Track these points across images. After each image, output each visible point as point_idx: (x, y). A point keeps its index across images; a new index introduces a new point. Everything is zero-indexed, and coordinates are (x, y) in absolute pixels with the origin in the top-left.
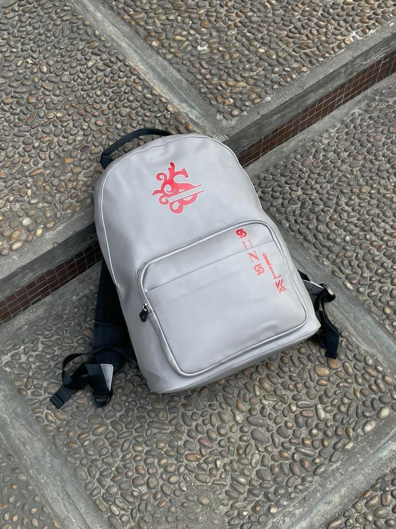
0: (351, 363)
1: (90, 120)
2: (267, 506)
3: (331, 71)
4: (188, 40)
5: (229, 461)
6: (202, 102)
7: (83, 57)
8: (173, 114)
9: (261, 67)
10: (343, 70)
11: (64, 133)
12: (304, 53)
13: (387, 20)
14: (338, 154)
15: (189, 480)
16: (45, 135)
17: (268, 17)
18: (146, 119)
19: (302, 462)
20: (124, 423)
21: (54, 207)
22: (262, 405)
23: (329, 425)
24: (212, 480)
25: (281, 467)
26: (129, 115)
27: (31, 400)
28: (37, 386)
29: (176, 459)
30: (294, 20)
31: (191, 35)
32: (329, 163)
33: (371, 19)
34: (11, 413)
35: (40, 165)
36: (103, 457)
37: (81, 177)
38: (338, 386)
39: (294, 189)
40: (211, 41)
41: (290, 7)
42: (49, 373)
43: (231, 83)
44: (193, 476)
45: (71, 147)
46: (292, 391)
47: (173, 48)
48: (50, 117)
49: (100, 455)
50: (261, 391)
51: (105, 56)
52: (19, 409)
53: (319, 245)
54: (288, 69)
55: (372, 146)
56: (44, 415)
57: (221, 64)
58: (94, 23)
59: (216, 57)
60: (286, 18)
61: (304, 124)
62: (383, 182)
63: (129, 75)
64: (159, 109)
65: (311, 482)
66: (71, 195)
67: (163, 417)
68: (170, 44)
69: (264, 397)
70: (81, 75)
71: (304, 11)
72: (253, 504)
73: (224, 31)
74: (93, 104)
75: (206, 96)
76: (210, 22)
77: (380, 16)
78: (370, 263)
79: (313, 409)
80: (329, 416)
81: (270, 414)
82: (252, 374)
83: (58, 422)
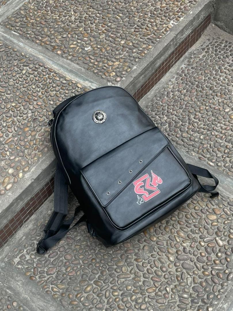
0: (227, 208)
1: (33, 103)
2: (206, 307)
3: (166, 44)
4: (78, 46)
5: (174, 286)
6: (97, 78)
7: (18, 69)
8: (82, 88)
9: (125, 51)
10: (172, 43)
11: (19, 114)
12: (147, 38)
13: (188, 11)
14: (181, 92)
15: (153, 304)
16: (8, 118)
17: (121, 24)
18: (67, 95)
19: (218, 274)
20: (102, 280)
21: (25, 158)
22: (183, 247)
23: (227, 248)
24: (167, 301)
25: (206, 281)
26: (56, 95)
27: (40, 282)
28: (41, 272)
29: (141, 294)
30: (136, 23)
31: (79, 43)
32: (177, 98)
33: (179, 12)
34: (30, 293)
35: (10, 136)
36: (95, 305)
37: (37, 137)
38: (224, 223)
39: (162, 117)
40: (92, 44)
41: (131, 16)
42: (46, 262)
43: (110, 64)
44: (155, 301)
45: (26, 121)
46: (198, 234)
47: (70, 52)
48: (9, 107)
49: (93, 304)
50: (180, 238)
51: (31, 66)
52: (33, 290)
53: (186, 145)
54: (141, 49)
55: (198, 83)
56: (51, 289)
57: (101, 55)
58: (20, 49)
59: (97, 52)
60: (131, 22)
61: (156, 79)
62: (211, 101)
63: (49, 73)
64: (73, 88)
65: (227, 286)
66: (34, 149)
67: (125, 270)
68: (68, 50)
69: (183, 241)
70: (20, 79)
71: (140, 16)
72: (197, 309)
73: (97, 37)
74: (32, 94)
75: (98, 74)
76: (88, 33)
77: (184, 10)
78: (219, 148)
79: (214, 241)
80: (225, 243)
81: (189, 251)
82: (171, 230)
83: (61, 291)
